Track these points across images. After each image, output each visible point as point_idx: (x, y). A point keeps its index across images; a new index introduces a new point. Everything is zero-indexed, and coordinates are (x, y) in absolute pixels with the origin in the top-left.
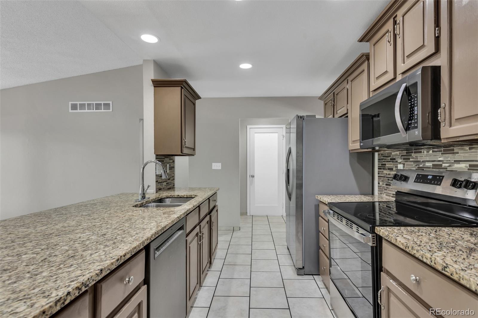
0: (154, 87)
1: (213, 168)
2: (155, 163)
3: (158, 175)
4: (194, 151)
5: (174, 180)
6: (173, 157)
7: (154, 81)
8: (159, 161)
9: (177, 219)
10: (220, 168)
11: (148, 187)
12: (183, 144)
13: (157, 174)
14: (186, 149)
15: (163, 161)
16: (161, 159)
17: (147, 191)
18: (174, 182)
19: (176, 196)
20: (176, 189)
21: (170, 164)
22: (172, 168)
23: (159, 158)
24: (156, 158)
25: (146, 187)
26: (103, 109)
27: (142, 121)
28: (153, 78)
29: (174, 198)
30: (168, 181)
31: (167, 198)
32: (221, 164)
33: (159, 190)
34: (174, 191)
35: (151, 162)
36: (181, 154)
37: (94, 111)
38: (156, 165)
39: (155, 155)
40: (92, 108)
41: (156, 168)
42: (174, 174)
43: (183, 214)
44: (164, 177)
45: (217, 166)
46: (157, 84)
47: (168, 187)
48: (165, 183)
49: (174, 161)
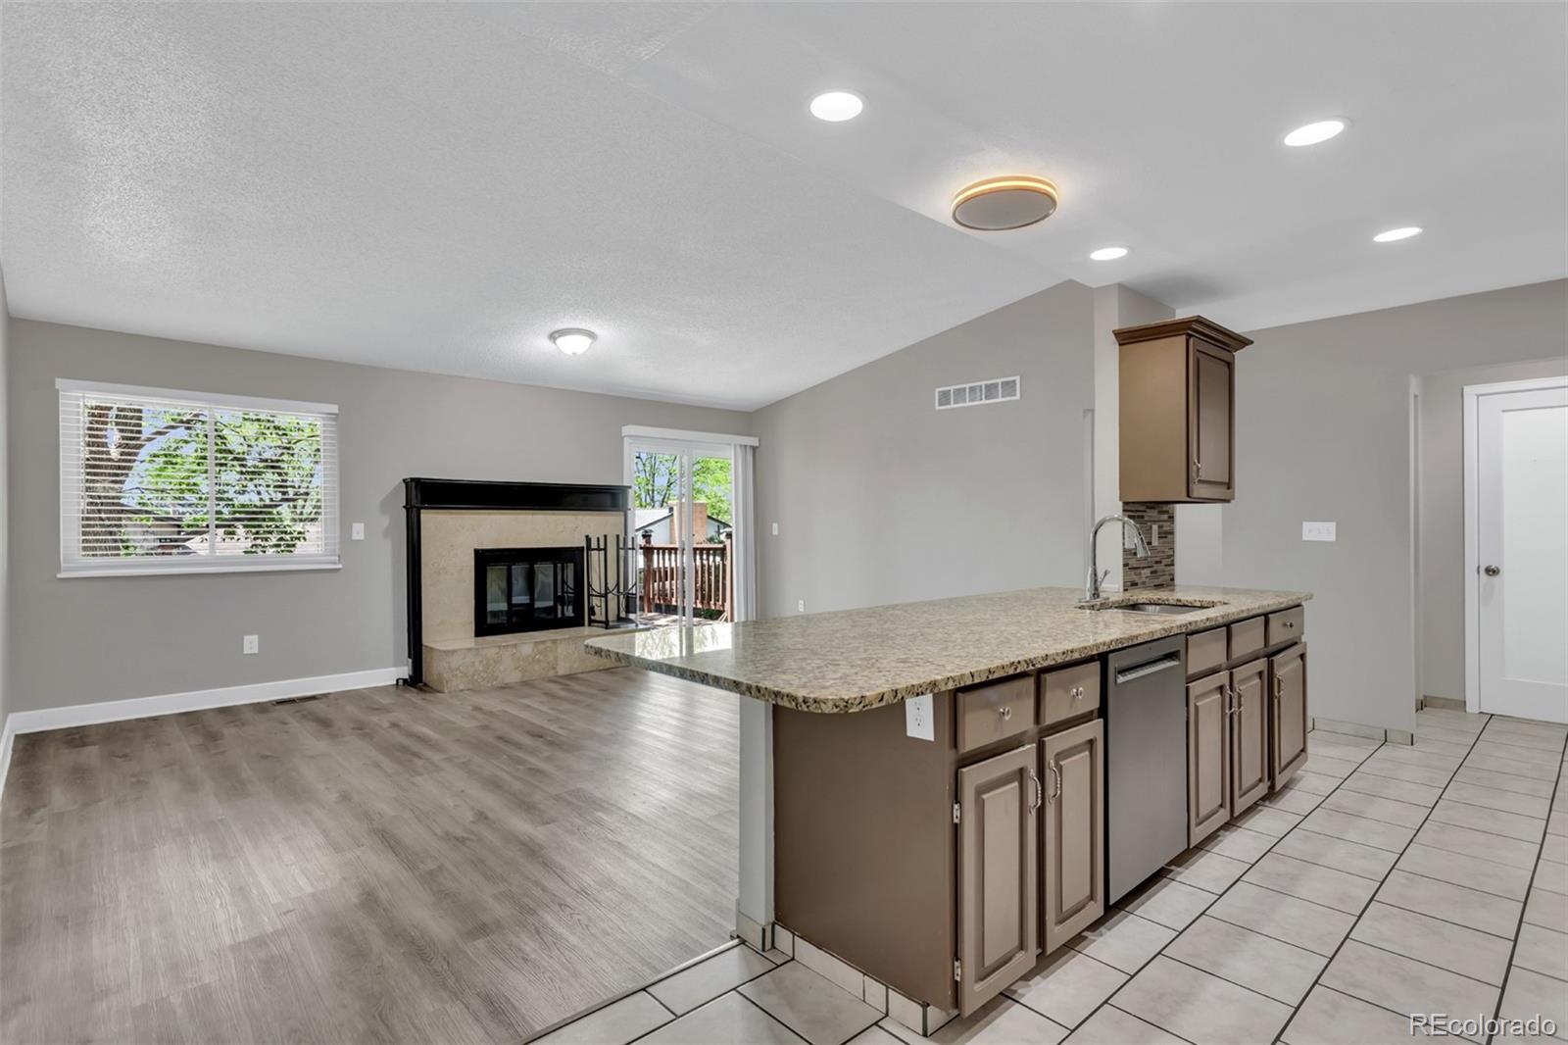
0: (1120, 345)
1: (1304, 538)
2: (1120, 524)
3: (1130, 550)
4: (1229, 488)
5: (1173, 565)
6: (1171, 506)
7: (1118, 334)
8: (1130, 517)
9: (1163, 632)
10: (1332, 538)
11: (1106, 574)
12: (1193, 474)
13: (1126, 547)
14: (1201, 485)
15: (1142, 517)
16: (1137, 511)
17: (1103, 585)
18: (1173, 570)
19: (1172, 602)
20: (1177, 588)
21: (1161, 523)
22: (1167, 535)
23: (1132, 511)
24: (1124, 510)
25: (1100, 575)
26: (1000, 395)
27: (1089, 415)
28: (1117, 328)
29: (1169, 605)
30: (1156, 567)
31: (1151, 604)
32: (1334, 524)
33: (1132, 585)
34: (1173, 590)
35: (1112, 519)
36: (1188, 499)
37: (984, 402)
38: (1124, 527)
39: (1121, 504)
40: (978, 394)
41: (1124, 533)
42: (1173, 549)
43: (1177, 627)
44: (1141, 554)
45: (1317, 531)
46: (1127, 338)
47: (1156, 582)
48: (1147, 572)
49: (1171, 518)
